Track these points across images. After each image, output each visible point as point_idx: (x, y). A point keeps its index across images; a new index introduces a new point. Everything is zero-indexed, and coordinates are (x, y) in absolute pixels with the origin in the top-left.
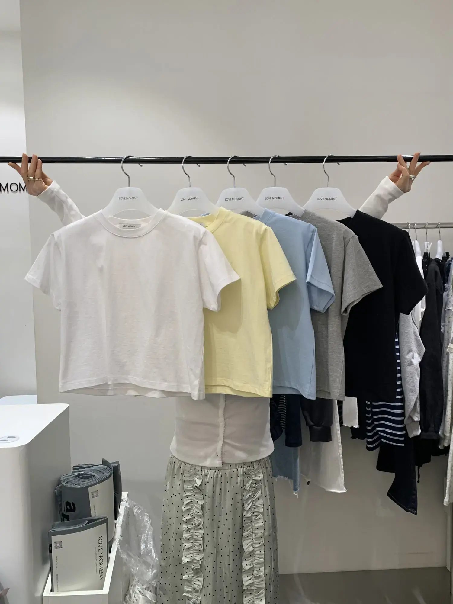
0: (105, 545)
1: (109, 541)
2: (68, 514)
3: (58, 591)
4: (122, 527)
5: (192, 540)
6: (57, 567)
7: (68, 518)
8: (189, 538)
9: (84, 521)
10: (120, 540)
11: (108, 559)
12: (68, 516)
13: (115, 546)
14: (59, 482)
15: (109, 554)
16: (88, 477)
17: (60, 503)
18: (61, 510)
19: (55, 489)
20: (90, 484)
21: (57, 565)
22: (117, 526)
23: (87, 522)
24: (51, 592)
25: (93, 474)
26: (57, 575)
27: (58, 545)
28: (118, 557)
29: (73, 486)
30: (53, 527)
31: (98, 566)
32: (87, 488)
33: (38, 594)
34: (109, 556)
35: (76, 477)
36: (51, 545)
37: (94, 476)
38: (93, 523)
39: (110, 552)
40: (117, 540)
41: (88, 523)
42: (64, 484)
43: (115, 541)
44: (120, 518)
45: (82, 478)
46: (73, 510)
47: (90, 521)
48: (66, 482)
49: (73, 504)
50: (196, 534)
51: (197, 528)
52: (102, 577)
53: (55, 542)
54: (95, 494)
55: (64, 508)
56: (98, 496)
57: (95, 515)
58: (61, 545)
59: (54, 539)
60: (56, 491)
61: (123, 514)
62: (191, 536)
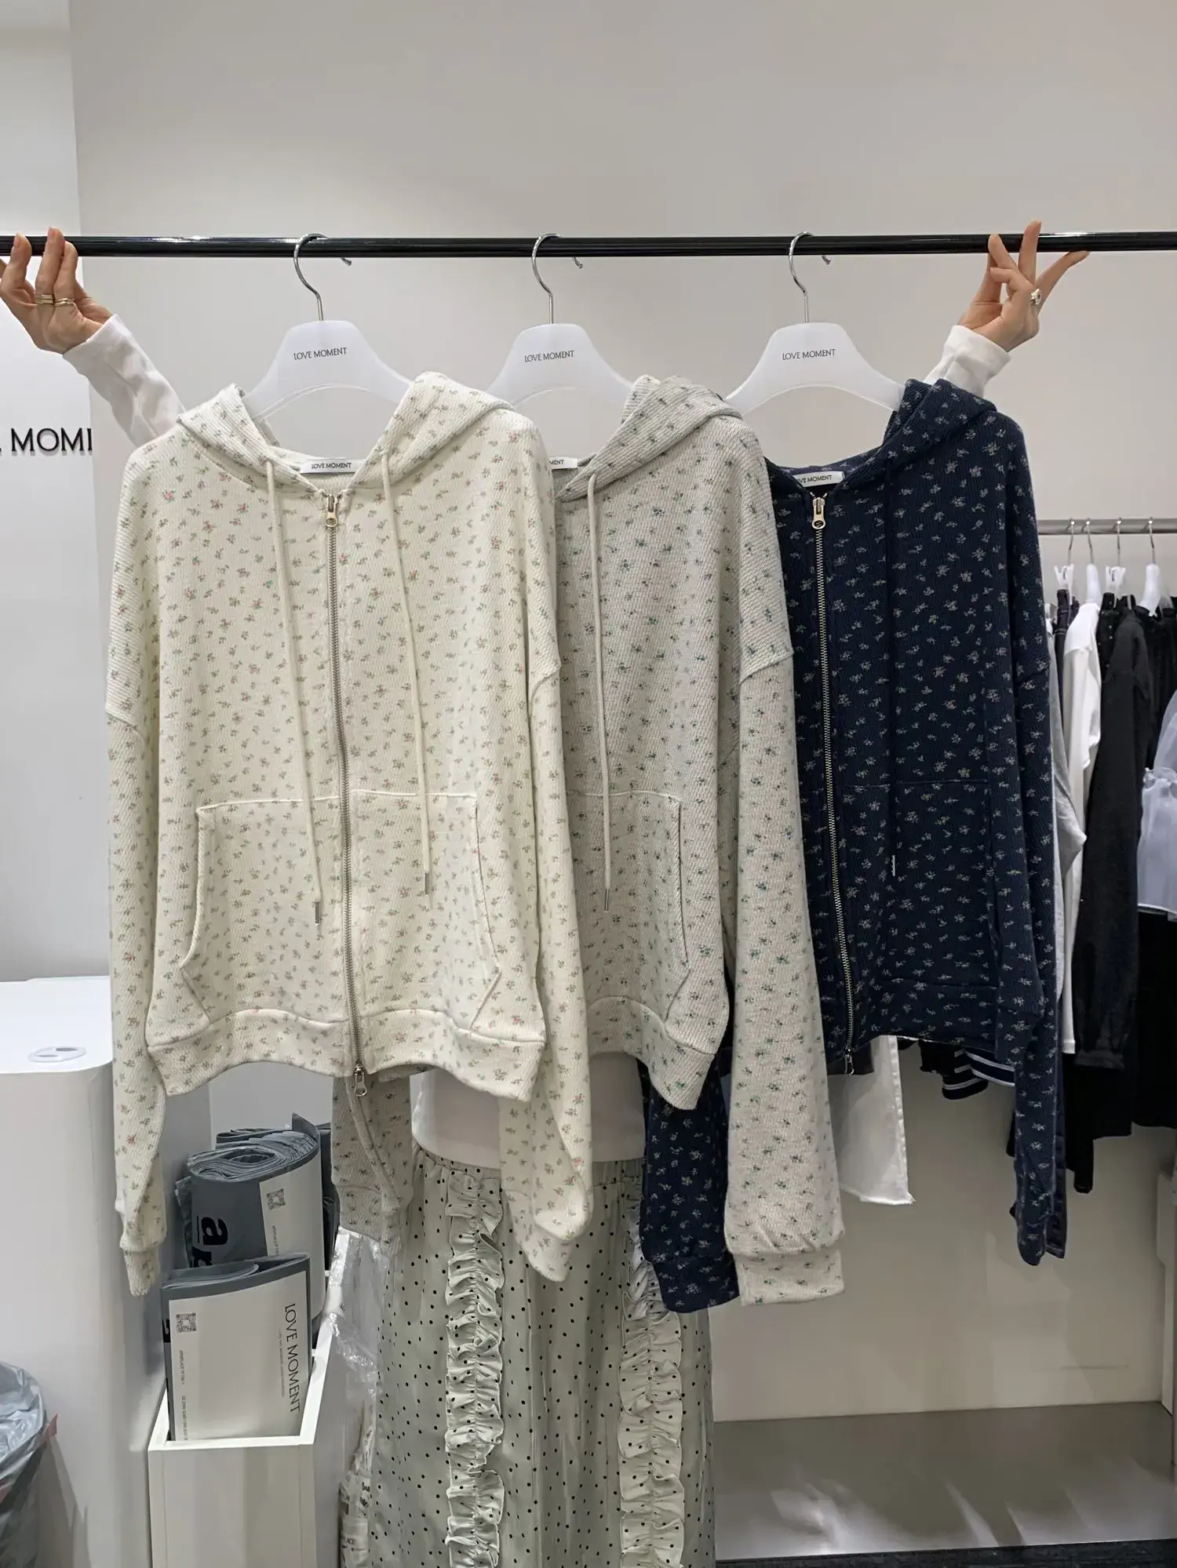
0: (302, 1326)
1: (312, 1317)
2: (206, 1248)
3: (186, 1439)
4: (343, 1285)
5: (472, 1386)
6: (183, 1379)
7: (207, 1258)
8: (466, 1378)
9: (250, 1265)
10: (339, 1317)
11: (311, 1362)
12: (209, 1254)
13: (327, 1332)
14: (184, 1171)
15: (313, 1350)
16: (255, 1158)
17: (186, 1223)
18: (189, 1240)
19: (175, 1187)
20: (262, 1173)
21: (183, 1372)
22: (330, 1283)
23: (256, 1267)
24: (169, 1442)
25: (270, 1151)
26: (183, 1398)
27: (186, 1323)
28: (335, 1357)
29: (222, 1179)
30: (171, 1278)
31: (287, 1379)
32: (255, 1183)
33: (137, 1446)
34: (313, 1355)
35: (228, 1157)
36: (168, 1321)
37: (272, 1155)
38: (272, 1269)
39: (314, 1347)
40: (332, 1317)
41: (260, 1270)
42: (196, 1173)
43: (328, 1320)
44: (339, 1266)
45: (242, 1160)
46: (221, 1240)
47: (263, 1267)
48: (201, 1169)
49: (222, 1224)
50: (482, 1368)
51: (485, 1351)
52: (296, 1405)
53: (178, 1316)
54: (276, 1200)
55: (197, 1233)
56: (284, 1204)
57: (277, 1252)
58: (193, 1324)
59: (176, 1307)
60: (177, 1192)
61: (345, 1255)
62: (468, 1373)
